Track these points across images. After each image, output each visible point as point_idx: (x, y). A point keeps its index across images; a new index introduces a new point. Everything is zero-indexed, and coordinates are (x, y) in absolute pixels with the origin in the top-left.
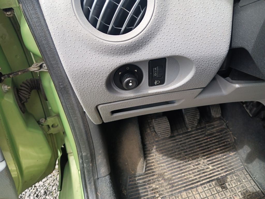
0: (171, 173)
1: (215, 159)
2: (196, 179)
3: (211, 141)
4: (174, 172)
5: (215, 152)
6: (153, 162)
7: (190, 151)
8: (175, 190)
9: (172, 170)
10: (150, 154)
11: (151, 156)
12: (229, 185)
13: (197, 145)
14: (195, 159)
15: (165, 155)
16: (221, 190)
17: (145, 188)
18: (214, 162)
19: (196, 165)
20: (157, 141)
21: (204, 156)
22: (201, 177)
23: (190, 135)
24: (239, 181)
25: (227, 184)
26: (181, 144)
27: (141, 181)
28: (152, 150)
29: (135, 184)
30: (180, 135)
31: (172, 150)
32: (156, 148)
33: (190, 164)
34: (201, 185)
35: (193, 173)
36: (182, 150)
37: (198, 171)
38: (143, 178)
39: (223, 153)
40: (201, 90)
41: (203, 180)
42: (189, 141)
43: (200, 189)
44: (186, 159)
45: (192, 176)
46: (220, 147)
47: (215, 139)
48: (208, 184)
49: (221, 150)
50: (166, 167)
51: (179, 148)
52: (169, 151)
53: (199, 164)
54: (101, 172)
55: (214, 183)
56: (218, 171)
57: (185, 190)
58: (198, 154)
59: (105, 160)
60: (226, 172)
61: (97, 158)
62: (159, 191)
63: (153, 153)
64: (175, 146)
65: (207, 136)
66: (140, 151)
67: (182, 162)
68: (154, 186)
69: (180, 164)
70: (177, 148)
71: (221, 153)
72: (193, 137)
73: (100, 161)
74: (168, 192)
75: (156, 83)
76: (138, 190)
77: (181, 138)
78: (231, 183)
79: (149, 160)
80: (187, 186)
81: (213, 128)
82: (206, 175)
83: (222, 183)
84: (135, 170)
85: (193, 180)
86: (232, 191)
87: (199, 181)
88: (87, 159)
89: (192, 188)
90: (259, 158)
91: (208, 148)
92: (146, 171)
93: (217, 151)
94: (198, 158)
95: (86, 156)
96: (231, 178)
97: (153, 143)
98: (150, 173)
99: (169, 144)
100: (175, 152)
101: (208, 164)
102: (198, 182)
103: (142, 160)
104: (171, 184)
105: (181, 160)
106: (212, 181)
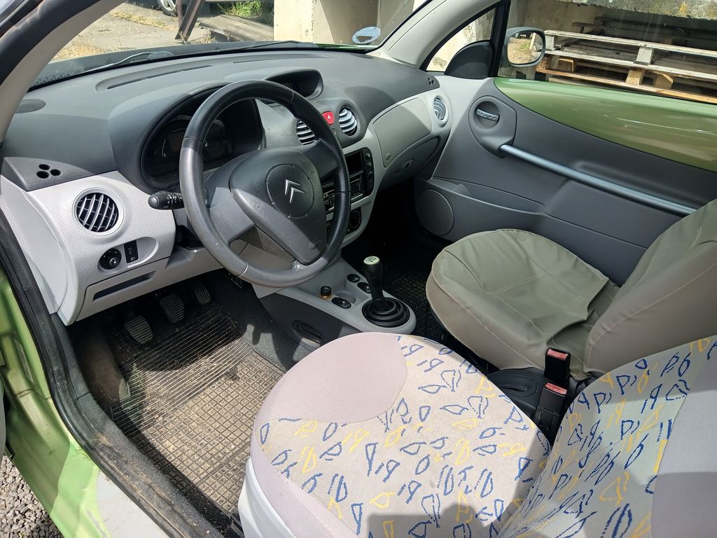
0: (168, 388)
1: (219, 354)
2: (201, 382)
3: (209, 335)
4: (170, 386)
5: (216, 346)
6: (138, 384)
7: (184, 355)
8: (178, 403)
9: (168, 383)
10: (130, 375)
11: (133, 378)
12: (241, 374)
13: (192, 346)
14: (194, 362)
15: (153, 370)
16: (233, 382)
17: (138, 414)
18: (219, 358)
19: (198, 368)
20: (136, 357)
21: (204, 355)
22: (206, 379)
23: (179, 337)
24: (251, 366)
25: (238, 374)
26: (170, 351)
27: (129, 408)
28: (132, 369)
29: (123, 413)
30: (166, 340)
31: (161, 361)
32: (137, 366)
33: (189, 370)
34: (209, 386)
35: (196, 378)
36: (173, 357)
37: (201, 374)
38: (132, 403)
39: (227, 344)
40: (167, 259)
41: (209, 381)
42: (180, 345)
43: (208, 391)
44: (182, 366)
45: (195, 381)
46: (221, 340)
47: (212, 333)
48: (216, 383)
49: (223, 342)
50: (158, 384)
51: (169, 356)
52: (157, 364)
53: (200, 366)
54: (80, 390)
55: (223, 379)
56: (226, 365)
57: (190, 398)
58: (196, 356)
59: (81, 374)
60: (234, 362)
61: (71, 373)
62: (158, 412)
63: (135, 372)
64: (163, 355)
65: (202, 331)
66: (116, 370)
67: (178, 371)
68: (148, 408)
69: (176, 373)
70: (167, 357)
71: (224, 346)
72: (185, 338)
73: (75, 375)
74: (169, 409)
75: (132, 259)
76: (129, 419)
77: (168, 344)
78: (242, 370)
79: (133, 382)
80: (191, 394)
81: (207, 320)
82: (212, 375)
83: (233, 376)
84: (117, 396)
85: (197, 385)
86: (245, 378)
87: (206, 383)
88: (60, 374)
89: (198, 393)
90: (264, 332)
91: (207, 345)
92: (131, 394)
93: (219, 345)
94: (197, 360)
95: (58, 371)
96: (242, 366)
97: (131, 360)
98: (139, 396)
99: (154, 356)
100: (166, 362)
101: (212, 363)
102: (204, 385)
103: (123, 380)
104: (170, 399)
105: (176, 369)
106: (220, 377)
